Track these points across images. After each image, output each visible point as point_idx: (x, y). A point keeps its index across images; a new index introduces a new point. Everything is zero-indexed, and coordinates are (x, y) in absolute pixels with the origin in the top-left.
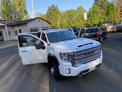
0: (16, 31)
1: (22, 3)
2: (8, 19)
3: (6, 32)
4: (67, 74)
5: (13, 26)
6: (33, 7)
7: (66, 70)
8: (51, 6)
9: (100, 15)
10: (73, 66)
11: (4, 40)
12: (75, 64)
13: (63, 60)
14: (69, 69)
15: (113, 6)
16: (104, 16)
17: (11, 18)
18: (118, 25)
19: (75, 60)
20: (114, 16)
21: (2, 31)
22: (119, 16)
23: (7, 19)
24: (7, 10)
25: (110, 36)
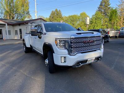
0: (17, 30)
1: (25, 4)
2: (10, 19)
3: (6, 31)
4: (61, 63)
5: (13, 25)
6: (36, 10)
7: (61, 59)
8: (54, 11)
9: (103, 22)
10: (69, 54)
11: (4, 39)
12: (71, 52)
13: (59, 46)
14: (64, 57)
15: (116, 12)
16: (106, 23)
17: (13, 18)
18: (121, 30)
19: (72, 48)
20: (117, 24)
21: (2, 29)
22: (122, 24)
23: (8, 18)
24: (10, 10)
25: (112, 40)
